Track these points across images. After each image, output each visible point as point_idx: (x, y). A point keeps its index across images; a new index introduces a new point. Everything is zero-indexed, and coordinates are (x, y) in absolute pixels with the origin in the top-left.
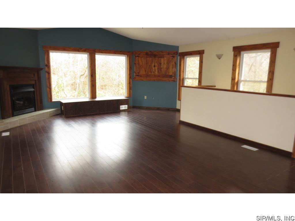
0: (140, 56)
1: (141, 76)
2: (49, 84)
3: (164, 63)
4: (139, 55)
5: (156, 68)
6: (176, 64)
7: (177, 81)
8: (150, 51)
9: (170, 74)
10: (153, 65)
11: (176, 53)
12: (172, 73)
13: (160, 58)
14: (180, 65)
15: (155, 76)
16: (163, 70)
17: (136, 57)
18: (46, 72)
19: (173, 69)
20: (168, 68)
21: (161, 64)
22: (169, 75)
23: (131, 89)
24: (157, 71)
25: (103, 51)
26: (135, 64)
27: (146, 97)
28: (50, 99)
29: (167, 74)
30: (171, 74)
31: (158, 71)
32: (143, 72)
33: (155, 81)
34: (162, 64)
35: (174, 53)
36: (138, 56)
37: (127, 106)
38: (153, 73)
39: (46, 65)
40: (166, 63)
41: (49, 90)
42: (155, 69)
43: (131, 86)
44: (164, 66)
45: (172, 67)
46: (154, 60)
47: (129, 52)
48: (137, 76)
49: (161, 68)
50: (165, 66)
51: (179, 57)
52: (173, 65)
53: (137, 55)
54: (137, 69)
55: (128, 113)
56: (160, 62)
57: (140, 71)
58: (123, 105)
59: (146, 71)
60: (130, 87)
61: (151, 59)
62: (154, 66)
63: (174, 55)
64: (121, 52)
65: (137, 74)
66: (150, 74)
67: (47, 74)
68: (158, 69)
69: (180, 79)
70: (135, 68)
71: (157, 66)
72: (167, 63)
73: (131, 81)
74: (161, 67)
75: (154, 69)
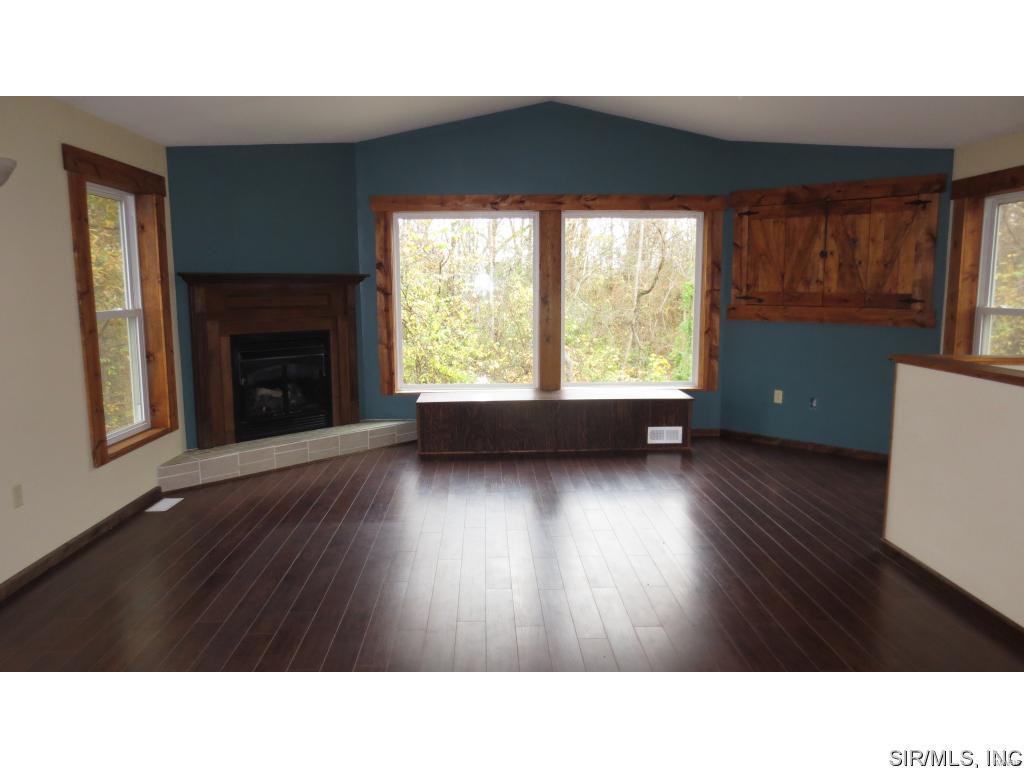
0: (756, 213)
1: (760, 301)
2: (385, 332)
3: (873, 240)
4: (754, 210)
5: (832, 263)
6: (934, 238)
7: (936, 326)
8: (804, 187)
9: (901, 291)
10: (818, 247)
11: (937, 187)
12: (914, 285)
13: (850, 217)
14: (957, 245)
15: (827, 300)
16: (869, 274)
17: (741, 215)
18: (379, 289)
19: (920, 265)
20: (889, 263)
21: (854, 242)
22: (897, 295)
23: (716, 358)
24: (834, 276)
25: (594, 199)
26: (736, 245)
27: (778, 397)
28: (386, 385)
29: (886, 289)
30: (904, 289)
31: (841, 278)
32: (767, 284)
33: (821, 320)
34: (862, 242)
35: (927, 187)
36: (749, 213)
37: (679, 429)
38: (814, 288)
39: (379, 266)
40: (881, 235)
41: (385, 351)
42: (824, 269)
43: (714, 343)
44: (871, 254)
45: (913, 253)
46: (822, 228)
47: (710, 198)
48: (743, 302)
49: (854, 260)
50: (876, 253)
51: (952, 202)
52: (917, 247)
53: (746, 209)
54: (744, 271)
55: (683, 463)
56: (849, 232)
57: (756, 279)
58: (661, 425)
59: (783, 277)
60: (711, 350)
61: (807, 221)
62: (824, 255)
63: (924, 197)
64: (672, 198)
65: (744, 290)
66: (801, 289)
67: (380, 296)
68: (840, 265)
69: (952, 317)
70: (734, 266)
71: (836, 256)
72: (886, 237)
73: (717, 319)
74: (858, 256)
75: (821, 266)
